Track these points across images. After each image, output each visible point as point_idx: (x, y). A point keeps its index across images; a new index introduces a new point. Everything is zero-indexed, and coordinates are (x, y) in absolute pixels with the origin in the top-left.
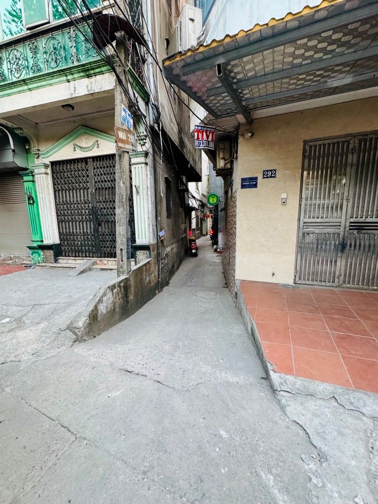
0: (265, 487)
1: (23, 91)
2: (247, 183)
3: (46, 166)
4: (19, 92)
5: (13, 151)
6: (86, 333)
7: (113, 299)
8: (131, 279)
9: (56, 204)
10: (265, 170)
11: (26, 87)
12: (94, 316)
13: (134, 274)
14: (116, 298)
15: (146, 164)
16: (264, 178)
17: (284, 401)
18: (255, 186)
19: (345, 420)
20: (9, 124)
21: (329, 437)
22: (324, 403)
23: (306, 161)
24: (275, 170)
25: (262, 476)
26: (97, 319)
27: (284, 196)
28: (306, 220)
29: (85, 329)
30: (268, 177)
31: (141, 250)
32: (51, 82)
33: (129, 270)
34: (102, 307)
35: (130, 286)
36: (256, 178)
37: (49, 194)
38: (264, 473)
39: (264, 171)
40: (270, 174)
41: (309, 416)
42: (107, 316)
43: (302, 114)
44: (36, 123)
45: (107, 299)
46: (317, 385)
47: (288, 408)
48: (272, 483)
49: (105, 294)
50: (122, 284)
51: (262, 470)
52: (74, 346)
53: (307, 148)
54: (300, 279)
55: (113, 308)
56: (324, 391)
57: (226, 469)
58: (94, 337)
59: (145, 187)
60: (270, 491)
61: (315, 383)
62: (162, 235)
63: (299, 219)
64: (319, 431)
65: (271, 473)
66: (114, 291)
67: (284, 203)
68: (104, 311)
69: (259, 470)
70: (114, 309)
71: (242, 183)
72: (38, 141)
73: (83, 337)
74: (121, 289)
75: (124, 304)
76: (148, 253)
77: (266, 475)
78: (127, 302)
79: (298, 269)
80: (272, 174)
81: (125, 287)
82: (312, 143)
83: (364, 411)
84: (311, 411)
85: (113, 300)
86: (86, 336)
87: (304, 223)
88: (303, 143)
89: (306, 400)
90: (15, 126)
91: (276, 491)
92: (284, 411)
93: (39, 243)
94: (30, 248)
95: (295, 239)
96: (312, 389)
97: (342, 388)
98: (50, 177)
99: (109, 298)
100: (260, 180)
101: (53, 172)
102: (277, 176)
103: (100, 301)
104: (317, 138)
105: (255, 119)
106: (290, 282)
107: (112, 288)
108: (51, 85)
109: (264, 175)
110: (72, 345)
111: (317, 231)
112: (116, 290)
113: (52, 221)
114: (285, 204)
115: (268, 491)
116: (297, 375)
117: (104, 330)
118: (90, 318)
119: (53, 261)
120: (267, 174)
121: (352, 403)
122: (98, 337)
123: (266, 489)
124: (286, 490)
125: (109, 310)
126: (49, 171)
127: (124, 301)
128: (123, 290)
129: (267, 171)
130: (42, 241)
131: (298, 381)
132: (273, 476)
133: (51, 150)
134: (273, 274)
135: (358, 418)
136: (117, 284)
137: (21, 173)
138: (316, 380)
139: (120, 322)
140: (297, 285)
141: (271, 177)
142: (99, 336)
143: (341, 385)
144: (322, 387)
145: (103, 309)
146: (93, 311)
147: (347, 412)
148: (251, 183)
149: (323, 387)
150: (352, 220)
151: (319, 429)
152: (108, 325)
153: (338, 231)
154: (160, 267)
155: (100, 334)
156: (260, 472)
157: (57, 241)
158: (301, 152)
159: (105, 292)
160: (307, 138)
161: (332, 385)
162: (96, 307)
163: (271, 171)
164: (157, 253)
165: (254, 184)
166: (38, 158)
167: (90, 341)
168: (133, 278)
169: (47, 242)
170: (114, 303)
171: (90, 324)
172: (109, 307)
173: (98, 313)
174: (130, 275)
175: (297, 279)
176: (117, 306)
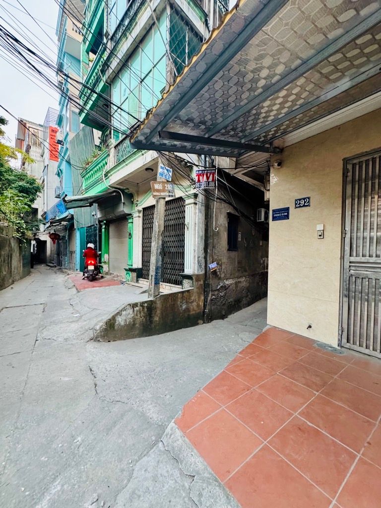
0: (47, 489)
1: (124, 166)
2: (278, 215)
3: (139, 212)
4: (122, 168)
5: (124, 203)
6: (101, 335)
7: (133, 315)
8: (158, 302)
9: (143, 238)
10: (297, 198)
11: (125, 164)
12: (111, 324)
13: (162, 298)
14: (137, 315)
15: (195, 204)
16: (296, 207)
18: (287, 217)
19: (174, 504)
20: (121, 187)
21: (136, 503)
22: (179, 475)
24: (309, 198)
25: (56, 482)
26: (114, 327)
27: (320, 227)
28: (352, 259)
29: (101, 332)
30: (300, 207)
31: (186, 279)
32: (135, 157)
33: (157, 294)
34: (120, 319)
35: (156, 308)
36: (287, 209)
37: (139, 231)
38: (60, 482)
39: (296, 200)
40: (303, 203)
41: (149, 475)
42: (126, 327)
43: (339, 129)
44: (138, 184)
45: (126, 314)
46: (192, 455)
48: (53, 491)
49: (124, 309)
50: (146, 305)
51: (61, 480)
52: (89, 342)
53: (350, 167)
54: (348, 341)
55: (132, 323)
56: (191, 465)
57: (46, 459)
58: (109, 341)
59: (193, 224)
60: (45, 494)
61: (192, 451)
62: (213, 267)
63: (342, 257)
64: (137, 491)
65: (63, 486)
66: (135, 309)
67: (320, 236)
68: (123, 323)
69: (61, 477)
70: (134, 324)
71: (273, 215)
72: (138, 195)
73: (98, 338)
74: (143, 309)
75: (147, 322)
76: (191, 282)
77: (58, 484)
78: (151, 322)
79: (345, 326)
80: (305, 202)
81: (149, 308)
84: (156, 473)
85: (133, 317)
86: (101, 338)
87: (350, 262)
88: (342, 162)
89: (166, 462)
90: (125, 188)
91: (48, 498)
93: (130, 267)
94: (126, 270)
95: (337, 284)
96: (183, 456)
97: (210, 474)
98: (141, 219)
99: (129, 314)
100: (292, 211)
101: (143, 216)
102: (311, 204)
103: (119, 313)
104: (363, 153)
105: (286, 147)
106: (334, 343)
107: (134, 306)
108: (135, 159)
109: (296, 204)
110: (88, 341)
111: (370, 276)
112: (137, 308)
113: (138, 251)
114: (322, 237)
115: (44, 492)
116: (187, 435)
117: (120, 339)
118: (106, 324)
119: (135, 281)
120: (300, 203)
121: (200, 495)
122: (112, 343)
123: (45, 490)
124: (53, 503)
125: (128, 323)
126: (141, 215)
127: (146, 320)
128: (146, 310)
129: (300, 200)
130: (132, 265)
131: (180, 440)
132: (61, 489)
133: (143, 200)
134: (310, 327)
136: (139, 304)
137: (127, 217)
138: (197, 449)
139: (139, 337)
140: (343, 349)
141: (304, 206)
142: (114, 342)
143: (213, 471)
144: (193, 460)
145: (120, 320)
146: (110, 320)
147: (186, 499)
148: (283, 214)
149: (195, 461)
151: (139, 490)
152: (125, 335)
154: (209, 298)
155: (116, 341)
156: (58, 479)
157: (140, 266)
158: (342, 173)
159: (124, 307)
160: (347, 156)
161: (206, 464)
162: (114, 318)
163: (304, 199)
164: (204, 283)
165: (286, 215)
166: (137, 206)
167: (103, 343)
168: (159, 302)
169: (135, 266)
170: (134, 320)
171: (106, 330)
172: (128, 321)
173: (115, 323)
174: (156, 299)
175: (344, 340)
176: (138, 322)
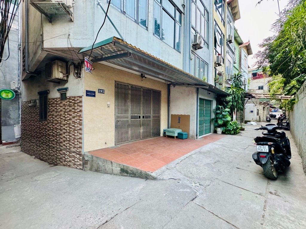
2: (89, 94)
16: (99, 93)
17: (161, 178)
18: (94, 96)
21: (175, 176)
22: (167, 171)
23: (116, 89)
24: (104, 90)
25: (180, 191)
27: (108, 103)
28: (117, 115)
30: (100, 93)
36: (95, 92)
39: (99, 89)
40: (101, 91)
41: (169, 176)
46: (162, 168)
47: (164, 178)
53: (116, 84)
54: (117, 142)
56: (164, 169)
63: (115, 115)
64: (173, 176)
65: (180, 189)
69: (178, 191)
71: (86, 93)
80: (103, 92)
82: (118, 83)
83: (172, 167)
88: (114, 82)
89: (164, 174)
92: (164, 180)
96: (162, 170)
97: (166, 166)
100: (97, 94)
102: (105, 93)
106: (113, 145)
109: (99, 91)
111: (121, 120)
114: (109, 107)
116: (157, 169)
120: (100, 91)
121: (170, 167)
124: (185, 188)
131: (159, 171)
134: (106, 143)
135: (173, 169)
140: (116, 146)
141: (102, 93)
148: (92, 94)
150: (131, 115)
153: (128, 119)
158: (114, 85)
160: (116, 80)
161: (164, 166)
163: (102, 90)
165: (93, 95)
